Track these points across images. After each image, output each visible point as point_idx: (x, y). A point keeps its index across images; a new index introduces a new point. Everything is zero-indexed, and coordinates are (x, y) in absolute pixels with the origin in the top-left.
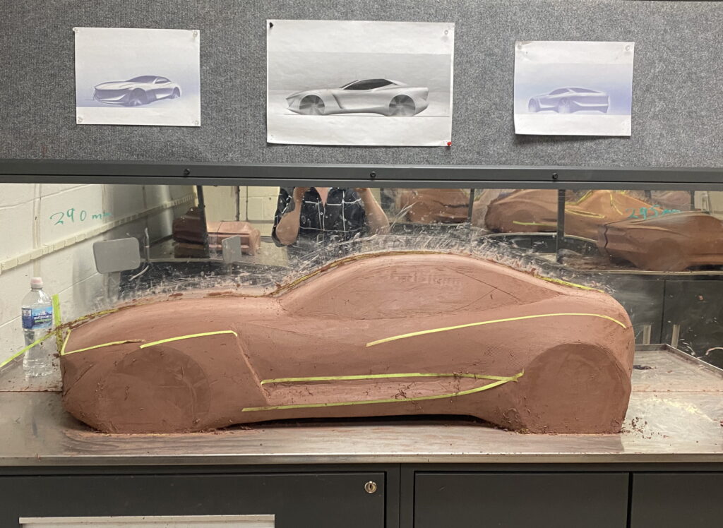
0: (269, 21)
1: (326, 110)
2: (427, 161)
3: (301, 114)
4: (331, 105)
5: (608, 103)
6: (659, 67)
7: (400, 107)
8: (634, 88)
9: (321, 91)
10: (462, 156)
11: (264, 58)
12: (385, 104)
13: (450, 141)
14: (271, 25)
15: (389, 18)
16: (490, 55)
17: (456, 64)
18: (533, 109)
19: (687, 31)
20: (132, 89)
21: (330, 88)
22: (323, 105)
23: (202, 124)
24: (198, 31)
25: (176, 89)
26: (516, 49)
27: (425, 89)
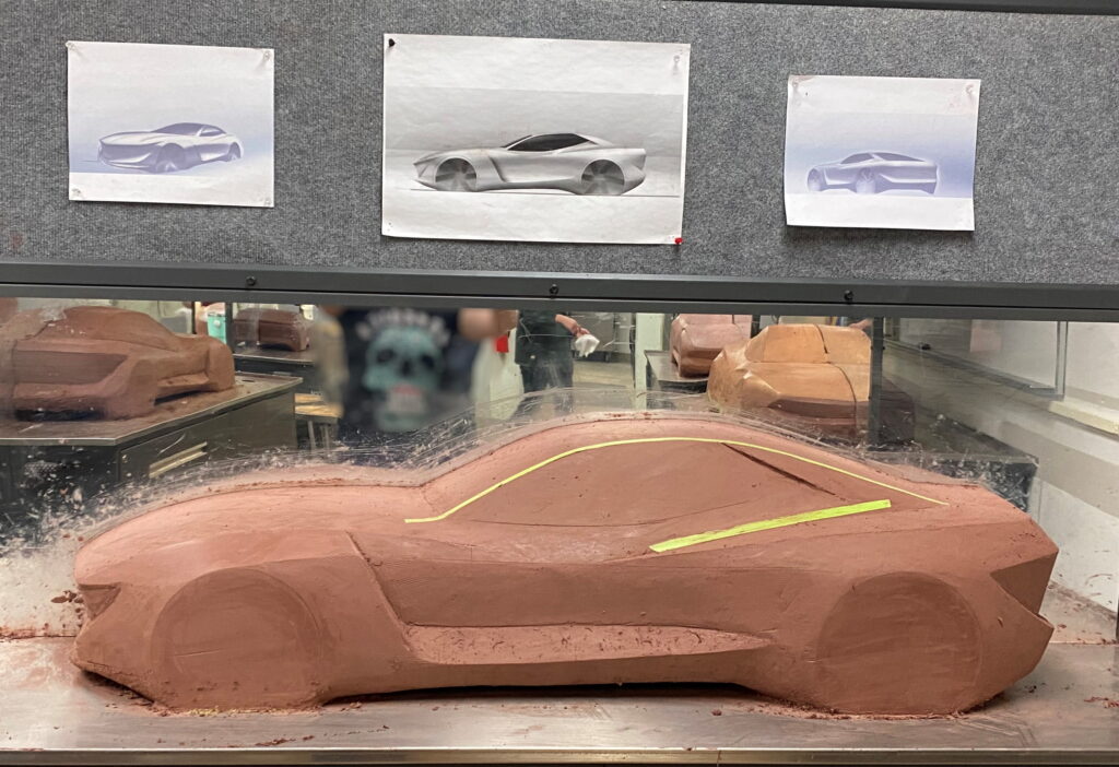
0: (387, 37)
1: (480, 183)
2: (642, 268)
3: (438, 189)
4: (487, 176)
5: (936, 177)
6: (1020, 119)
7: (600, 179)
8: (979, 153)
9: (473, 151)
10: (699, 261)
11: (379, 97)
12: (575, 175)
13: (680, 236)
14: (392, 43)
15: (583, 33)
16: (747, 97)
17: (691, 111)
18: (815, 185)
19: (1066, 62)
20: (162, 144)
21: (486, 147)
22: (474, 176)
23: (276, 204)
24: (272, 51)
25: (235, 147)
26: (790, 88)
27: (642, 151)
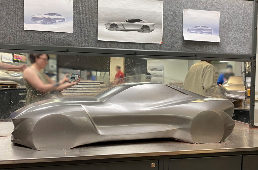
1: (119, 29)
2: (154, 49)
3: (110, 30)
4: (121, 27)
5: (212, 31)
7: (145, 29)
8: (220, 27)
9: (117, 22)
10: (166, 47)
11: (97, 9)
12: (140, 28)
13: (162, 42)
18: (189, 32)
20: (46, 18)
21: (120, 21)
23: (73, 32)
25: (64, 19)
27: (154, 23)
